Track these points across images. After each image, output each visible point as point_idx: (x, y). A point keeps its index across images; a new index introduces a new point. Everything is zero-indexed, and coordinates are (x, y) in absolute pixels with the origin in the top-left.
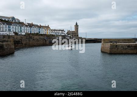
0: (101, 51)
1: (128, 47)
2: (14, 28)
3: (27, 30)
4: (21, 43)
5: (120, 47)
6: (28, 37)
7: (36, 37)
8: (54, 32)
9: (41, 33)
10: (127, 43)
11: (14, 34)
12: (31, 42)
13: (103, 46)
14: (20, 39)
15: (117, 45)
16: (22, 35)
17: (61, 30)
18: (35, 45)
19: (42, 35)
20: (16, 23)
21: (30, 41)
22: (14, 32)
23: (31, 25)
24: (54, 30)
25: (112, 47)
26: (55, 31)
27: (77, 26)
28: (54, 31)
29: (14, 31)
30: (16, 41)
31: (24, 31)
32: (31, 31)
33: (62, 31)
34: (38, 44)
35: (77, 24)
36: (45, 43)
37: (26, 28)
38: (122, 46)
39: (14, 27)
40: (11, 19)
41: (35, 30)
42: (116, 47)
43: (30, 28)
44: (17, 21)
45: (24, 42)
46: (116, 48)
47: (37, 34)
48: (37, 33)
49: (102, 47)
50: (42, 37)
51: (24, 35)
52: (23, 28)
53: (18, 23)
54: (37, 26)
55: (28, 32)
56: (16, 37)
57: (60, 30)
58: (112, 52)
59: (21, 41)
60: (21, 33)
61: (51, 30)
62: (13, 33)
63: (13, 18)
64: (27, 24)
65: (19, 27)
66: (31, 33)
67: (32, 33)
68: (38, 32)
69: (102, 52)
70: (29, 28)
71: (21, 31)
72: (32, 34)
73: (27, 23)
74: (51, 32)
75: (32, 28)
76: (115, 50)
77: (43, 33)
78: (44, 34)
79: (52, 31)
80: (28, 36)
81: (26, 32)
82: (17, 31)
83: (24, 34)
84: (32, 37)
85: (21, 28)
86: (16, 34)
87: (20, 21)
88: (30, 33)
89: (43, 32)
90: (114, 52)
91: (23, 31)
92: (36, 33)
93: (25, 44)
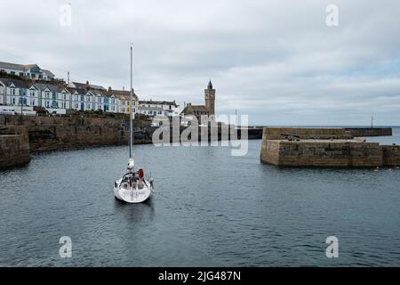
0: (261, 161)
1: (326, 149)
2: (35, 97)
3: (71, 101)
4: (53, 136)
5: (307, 150)
6: (74, 121)
7: (95, 121)
8: (146, 109)
9: (110, 110)
10: (329, 139)
11: (35, 112)
12: (82, 134)
13: (264, 147)
14: (51, 128)
15: (297, 146)
16: (58, 115)
17: (168, 103)
18: (92, 141)
19: (112, 115)
20: (43, 82)
21: (79, 132)
22: (35, 108)
23: (83, 89)
24: (148, 103)
25: (284, 150)
26: (151, 106)
27: (210, 91)
28: (147, 106)
29: (36, 104)
30: (41, 132)
31: (64, 104)
32: (82, 106)
33: (170, 104)
34: (101, 139)
35: (210, 86)
36: (120, 136)
37: (68, 96)
38: (312, 148)
39: (36, 92)
40: (29, 71)
41: (93, 103)
42: (297, 149)
43: (80, 96)
44: (45, 76)
45: (62, 135)
46: (296, 153)
47: (99, 113)
48: (100, 110)
49: (263, 149)
50: (112, 122)
51: (62, 115)
52: (60, 96)
53: (48, 82)
54: (101, 90)
55: (73, 108)
56: (39, 120)
57: (164, 103)
58: (286, 163)
59: (55, 131)
60: (55, 110)
61: (140, 102)
62: (32, 109)
63: (36, 69)
64: (74, 86)
65: (51, 94)
66: (82, 110)
67: (85, 109)
68: (103, 108)
69: (264, 162)
70: (76, 97)
71: (55, 105)
72: (87, 112)
73: (74, 83)
74: (139, 108)
75: (85, 97)
76: (292, 158)
77: (115, 111)
78: (118, 114)
79: (141, 105)
80: (75, 117)
81: (68, 107)
82: (43, 105)
83: (63, 112)
84: (85, 122)
85: (54, 95)
86: (41, 111)
87: (55, 78)
88: (79, 108)
89: (116, 106)
90: (291, 164)
91: (60, 105)
92: (96, 109)
93: (66, 141)
